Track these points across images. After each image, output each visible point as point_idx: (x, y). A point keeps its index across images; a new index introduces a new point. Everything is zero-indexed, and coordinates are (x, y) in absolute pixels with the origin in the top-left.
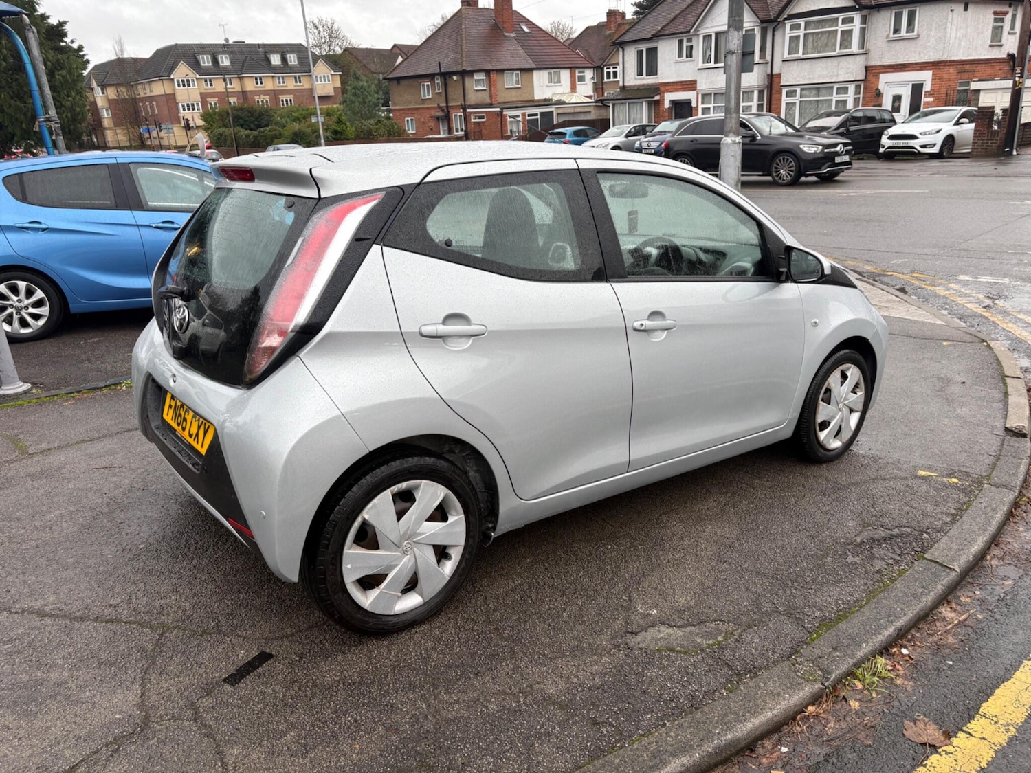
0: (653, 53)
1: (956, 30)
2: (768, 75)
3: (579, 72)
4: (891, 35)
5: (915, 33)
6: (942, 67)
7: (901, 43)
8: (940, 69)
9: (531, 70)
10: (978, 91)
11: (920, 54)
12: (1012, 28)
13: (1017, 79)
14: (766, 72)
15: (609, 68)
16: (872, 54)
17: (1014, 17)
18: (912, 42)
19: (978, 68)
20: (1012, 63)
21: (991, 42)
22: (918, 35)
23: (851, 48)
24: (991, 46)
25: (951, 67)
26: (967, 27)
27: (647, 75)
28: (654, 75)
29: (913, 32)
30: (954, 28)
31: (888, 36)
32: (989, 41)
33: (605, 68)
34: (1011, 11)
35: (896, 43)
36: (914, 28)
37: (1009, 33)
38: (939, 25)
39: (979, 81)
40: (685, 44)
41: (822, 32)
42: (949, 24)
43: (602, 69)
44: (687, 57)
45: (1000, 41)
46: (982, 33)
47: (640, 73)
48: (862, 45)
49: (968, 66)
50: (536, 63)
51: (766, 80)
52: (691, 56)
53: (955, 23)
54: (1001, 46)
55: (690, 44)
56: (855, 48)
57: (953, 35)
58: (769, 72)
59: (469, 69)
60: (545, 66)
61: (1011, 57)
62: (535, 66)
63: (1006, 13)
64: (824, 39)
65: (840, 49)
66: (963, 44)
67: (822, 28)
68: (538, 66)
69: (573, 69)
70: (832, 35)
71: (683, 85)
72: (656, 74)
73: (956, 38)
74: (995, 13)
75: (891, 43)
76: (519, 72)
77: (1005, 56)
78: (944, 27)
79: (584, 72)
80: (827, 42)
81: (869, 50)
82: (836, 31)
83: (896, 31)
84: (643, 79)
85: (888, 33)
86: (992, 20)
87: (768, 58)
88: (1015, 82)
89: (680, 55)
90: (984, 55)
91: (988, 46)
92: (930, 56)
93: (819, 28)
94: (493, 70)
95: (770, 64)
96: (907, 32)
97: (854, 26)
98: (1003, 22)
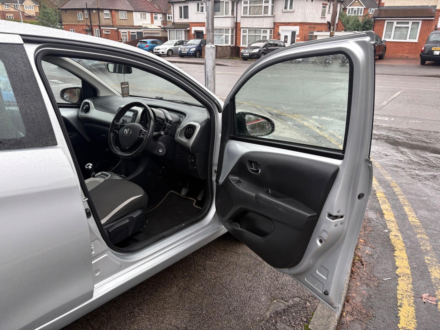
0: (186, 8)
1: (309, 10)
2: (235, 23)
3: (155, 15)
4: (284, 10)
5: (293, 10)
6: (303, 25)
7: (287, 13)
8: (302, 26)
9: (132, 11)
10: (316, 36)
11: (294, 19)
12: (329, 11)
13: (332, 31)
14: (234, 21)
15: (169, 15)
16: (276, 17)
17: (330, 6)
18: (292, 13)
19: (317, 27)
20: (329, 26)
21: (322, 16)
22: (294, 11)
23: (268, 14)
24: (321, 18)
25: (307, 25)
26: (313, 9)
27: (184, 18)
28: (187, 18)
29: (292, 9)
30: (308, 9)
31: (282, 10)
32: (321, 15)
33: (167, 14)
34: (329, 3)
35: (286, 13)
36: (292, 7)
37: (328, 13)
38: (302, 7)
39: (317, 32)
40: (200, 6)
41: (256, 6)
42: (306, 7)
43: (166, 15)
44: (201, 11)
45: (325, 16)
46: (318, 12)
47: (181, 17)
48: (272, 14)
49: (313, 25)
50: (134, 8)
51: (234, 25)
52: (203, 11)
53: (308, 6)
54: (325, 18)
55: (202, 6)
56: (269, 14)
57: (307, 11)
58: (235, 21)
59: (101, 8)
60: (138, 10)
61: (328, 22)
62: (133, 10)
63: (327, 5)
64: (257, 9)
65: (264, 14)
66: (311, 16)
67: (256, 4)
68: (135, 10)
69: (152, 13)
70: (260, 8)
71: (200, 24)
72: (188, 18)
73: (308, 13)
74: (323, 4)
75: (284, 13)
76: (126, 12)
77: (326, 22)
78: (304, 8)
79: (157, 15)
80: (259, 10)
81: (275, 16)
82: (262, 6)
83: (286, 8)
84: (182, 20)
85: (282, 9)
86: (322, 7)
87: (235, 15)
88: (331, 33)
89: (198, 10)
90: (319, 21)
91: (320, 17)
92: (298, 20)
94: (113, 10)
95: (236, 18)
96: (290, 9)
97: (269, 4)
98: (326, 8)
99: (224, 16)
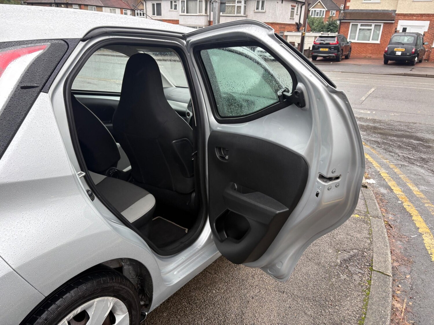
0: (159, 5)
1: (279, 10)
2: (209, 21)
3: (125, 11)
4: (256, 10)
5: (264, 10)
6: (274, 25)
7: (259, 14)
8: (273, 26)
9: (102, 7)
10: (287, 36)
11: (266, 19)
12: (297, 13)
13: (303, 32)
14: (208, 20)
15: (138, 11)
16: (248, 17)
17: (298, 8)
18: (263, 14)
19: (286, 27)
20: (297, 26)
21: (291, 17)
22: (265, 11)
23: (240, 14)
24: (290, 19)
25: (277, 25)
26: (282, 10)
27: (157, 15)
28: (160, 15)
29: (263, 10)
30: (278, 10)
31: (254, 11)
32: (290, 16)
33: (136, 11)
34: (297, 5)
35: (257, 14)
36: (264, 8)
37: (296, 14)
38: (273, 8)
39: (288, 32)
40: (173, 3)
41: (229, 6)
42: (276, 8)
43: (135, 11)
44: (174, 9)
45: (293, 17)
46: (287, 13)
47: (154, 14)
48: (245, 14)
49: (283, 26)
50: (104, 4)
51: (208, 23)
52: (176, 9)
53: (278, 8)
54: (293, 19)
55: (175, 4)
56: (242, 14)
57: (278, 13)
58: (209, 20)
59: (70, 2)
60: (108, 6)
61: (297, 23)
62: (103, 5)
63: (295, 6)
64: (230, 8)
65: (237, 13)
66: (281, 16)
67: (230, 4)
68: (105, 6)
69: (121, 9)
70: (233, 7)
71: (173, 21)
72: (161, 15)
73: (279, 14)
74: (292, 6)
75: (256, 13)
76: (95, 7)
77: (294, 23)
78: (275, 9)
79: (126, 11)
80: (232, 10)
81: (247, 15)
82: (235, 6)
83: (257, 8)
84: (155, 17)
85: (254, 9)
86: (291, 9)
87: (208, 14)
88: (302, 33)
89: (171, 8)
90: (288, 22)
91: (289, 19)
92: (270, 20)
93: (228, 4)
94: (83, 5)
95: (209, 16)
96: (261, 9)
97: (242, 5)
98: (294, 10)
99: (198, 14)
